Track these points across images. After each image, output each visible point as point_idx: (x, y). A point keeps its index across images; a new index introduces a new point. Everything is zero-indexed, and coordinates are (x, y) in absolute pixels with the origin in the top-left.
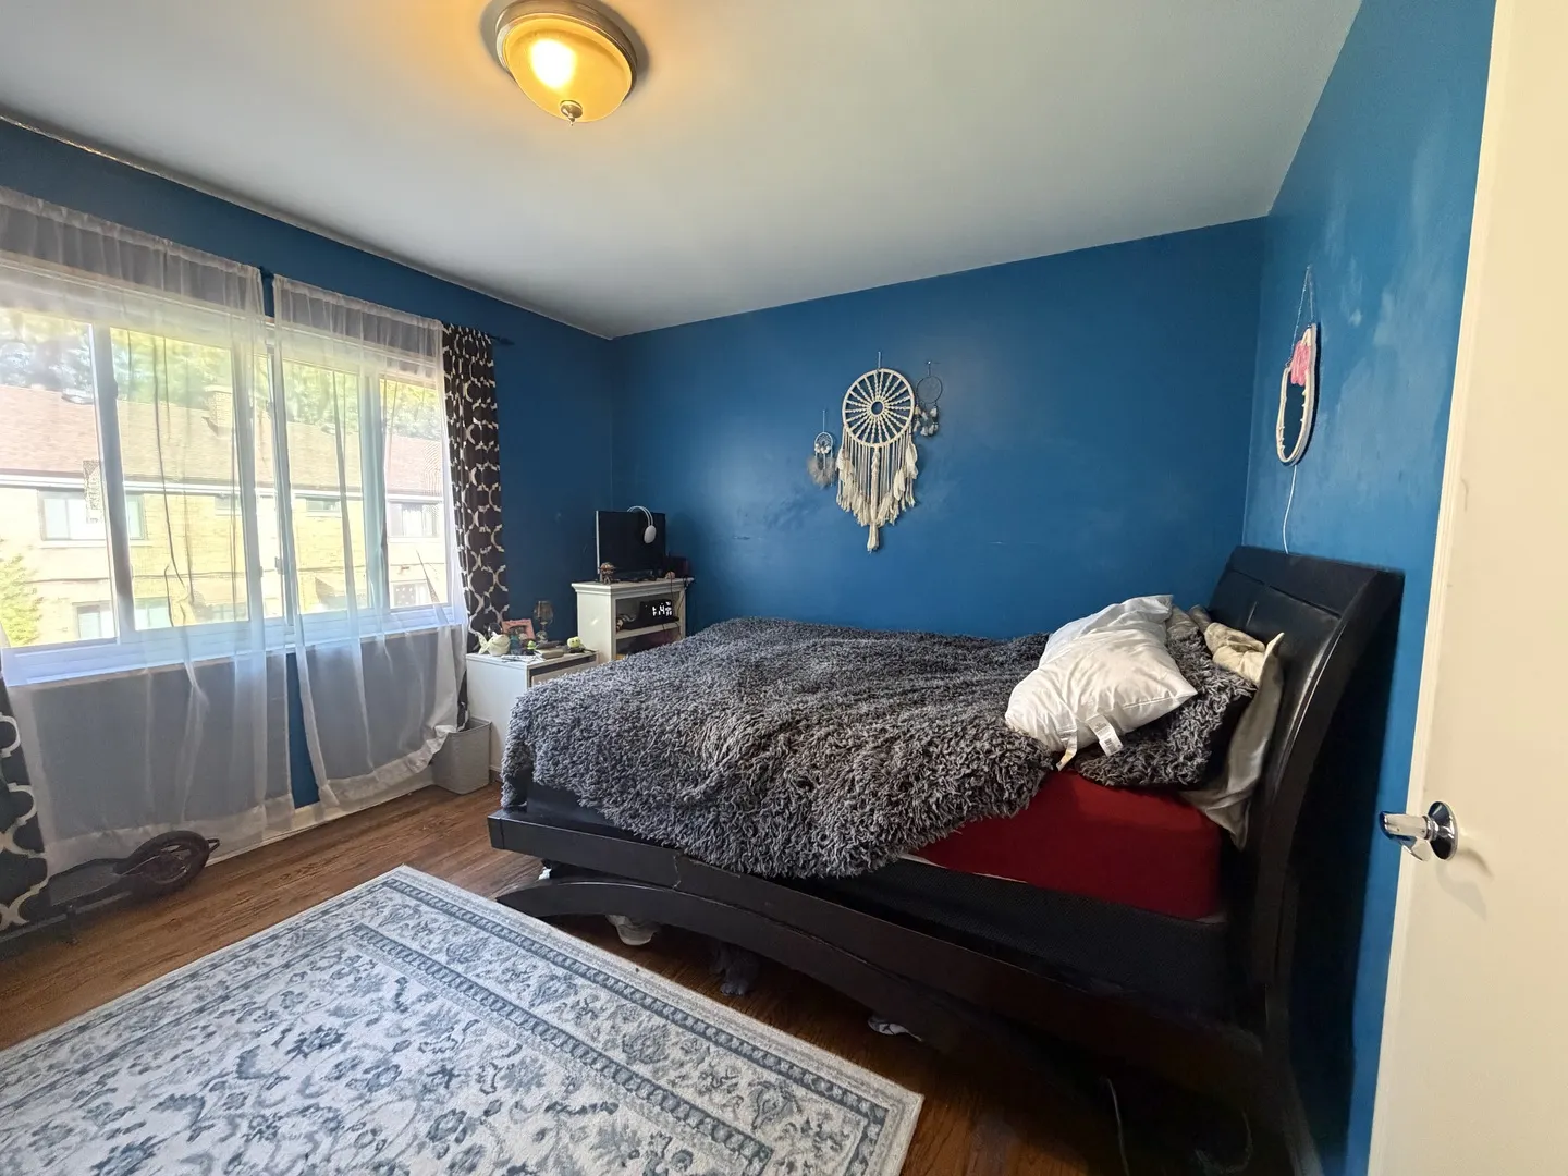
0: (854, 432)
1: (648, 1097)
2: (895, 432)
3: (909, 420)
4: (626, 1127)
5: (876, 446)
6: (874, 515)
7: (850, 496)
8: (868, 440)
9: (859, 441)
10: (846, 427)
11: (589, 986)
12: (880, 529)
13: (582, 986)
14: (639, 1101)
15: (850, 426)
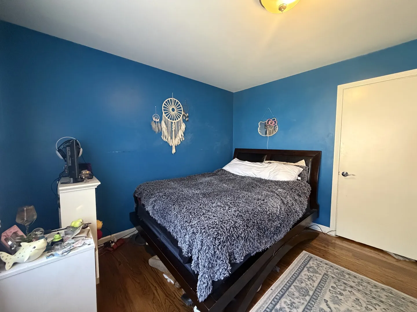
0: (167, 116)
1: (320, 293)
2: (178, 118)
3: (182, 115)
4: (330, 298)
5: (173, 122)
6: (174, 142)
7: (166, 136)
8: (171, 119)
9: (168, 119)
10: (164, 114)
11: (281, 303)
12: (176, 146)
13: (280, 306)
14: (321, 294)
15: (165, 114)
